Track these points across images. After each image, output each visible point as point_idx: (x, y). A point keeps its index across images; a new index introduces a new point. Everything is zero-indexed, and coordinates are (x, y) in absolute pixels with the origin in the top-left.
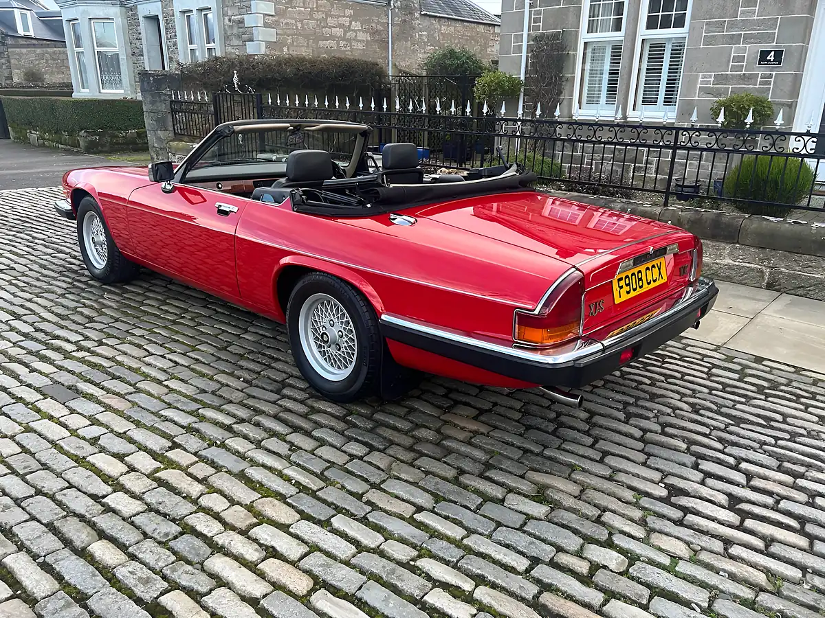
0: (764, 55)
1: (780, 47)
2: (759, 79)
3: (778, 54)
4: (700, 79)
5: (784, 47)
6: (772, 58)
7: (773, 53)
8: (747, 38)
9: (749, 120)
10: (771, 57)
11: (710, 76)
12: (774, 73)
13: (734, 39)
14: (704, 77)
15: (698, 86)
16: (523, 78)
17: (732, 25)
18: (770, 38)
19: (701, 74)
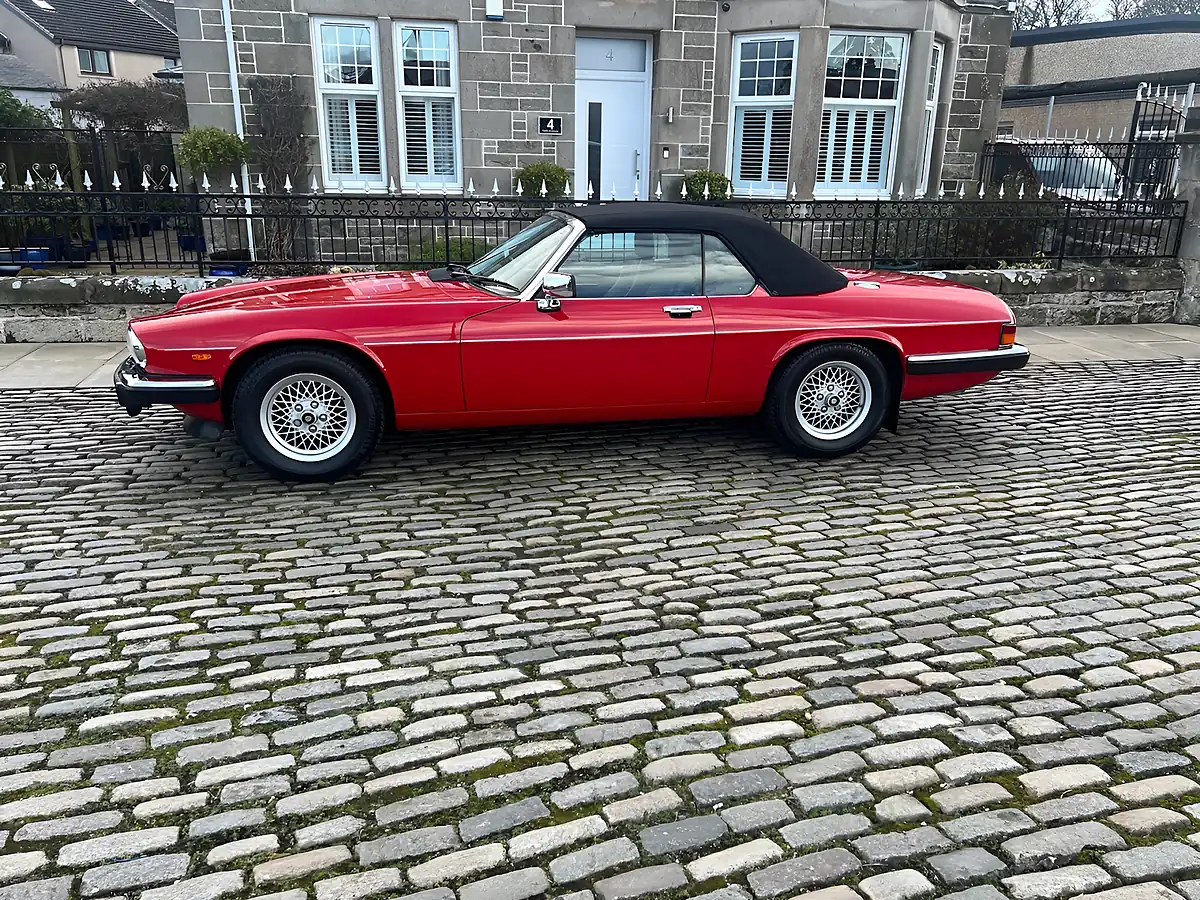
0: (544, 122)
1: (556, 115)
2: (543, 148)
3: (557, 122)
4: (484, 146)
5: (561, 115)
6: (552, 127)
7: (551, 121)
8: (525, 105)
9: (544, 190)
10: (551, 125)
11: (494, 143)
12: (555, 142)
13: (511, 104)
14: (487, 143)
15: (483, 153)
16: (242, 137)
17: (507, 89)
18: (544, 105)
19: (483, 140)
